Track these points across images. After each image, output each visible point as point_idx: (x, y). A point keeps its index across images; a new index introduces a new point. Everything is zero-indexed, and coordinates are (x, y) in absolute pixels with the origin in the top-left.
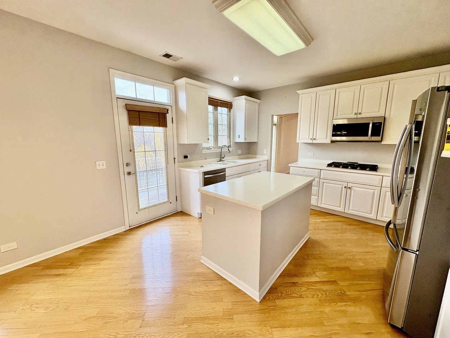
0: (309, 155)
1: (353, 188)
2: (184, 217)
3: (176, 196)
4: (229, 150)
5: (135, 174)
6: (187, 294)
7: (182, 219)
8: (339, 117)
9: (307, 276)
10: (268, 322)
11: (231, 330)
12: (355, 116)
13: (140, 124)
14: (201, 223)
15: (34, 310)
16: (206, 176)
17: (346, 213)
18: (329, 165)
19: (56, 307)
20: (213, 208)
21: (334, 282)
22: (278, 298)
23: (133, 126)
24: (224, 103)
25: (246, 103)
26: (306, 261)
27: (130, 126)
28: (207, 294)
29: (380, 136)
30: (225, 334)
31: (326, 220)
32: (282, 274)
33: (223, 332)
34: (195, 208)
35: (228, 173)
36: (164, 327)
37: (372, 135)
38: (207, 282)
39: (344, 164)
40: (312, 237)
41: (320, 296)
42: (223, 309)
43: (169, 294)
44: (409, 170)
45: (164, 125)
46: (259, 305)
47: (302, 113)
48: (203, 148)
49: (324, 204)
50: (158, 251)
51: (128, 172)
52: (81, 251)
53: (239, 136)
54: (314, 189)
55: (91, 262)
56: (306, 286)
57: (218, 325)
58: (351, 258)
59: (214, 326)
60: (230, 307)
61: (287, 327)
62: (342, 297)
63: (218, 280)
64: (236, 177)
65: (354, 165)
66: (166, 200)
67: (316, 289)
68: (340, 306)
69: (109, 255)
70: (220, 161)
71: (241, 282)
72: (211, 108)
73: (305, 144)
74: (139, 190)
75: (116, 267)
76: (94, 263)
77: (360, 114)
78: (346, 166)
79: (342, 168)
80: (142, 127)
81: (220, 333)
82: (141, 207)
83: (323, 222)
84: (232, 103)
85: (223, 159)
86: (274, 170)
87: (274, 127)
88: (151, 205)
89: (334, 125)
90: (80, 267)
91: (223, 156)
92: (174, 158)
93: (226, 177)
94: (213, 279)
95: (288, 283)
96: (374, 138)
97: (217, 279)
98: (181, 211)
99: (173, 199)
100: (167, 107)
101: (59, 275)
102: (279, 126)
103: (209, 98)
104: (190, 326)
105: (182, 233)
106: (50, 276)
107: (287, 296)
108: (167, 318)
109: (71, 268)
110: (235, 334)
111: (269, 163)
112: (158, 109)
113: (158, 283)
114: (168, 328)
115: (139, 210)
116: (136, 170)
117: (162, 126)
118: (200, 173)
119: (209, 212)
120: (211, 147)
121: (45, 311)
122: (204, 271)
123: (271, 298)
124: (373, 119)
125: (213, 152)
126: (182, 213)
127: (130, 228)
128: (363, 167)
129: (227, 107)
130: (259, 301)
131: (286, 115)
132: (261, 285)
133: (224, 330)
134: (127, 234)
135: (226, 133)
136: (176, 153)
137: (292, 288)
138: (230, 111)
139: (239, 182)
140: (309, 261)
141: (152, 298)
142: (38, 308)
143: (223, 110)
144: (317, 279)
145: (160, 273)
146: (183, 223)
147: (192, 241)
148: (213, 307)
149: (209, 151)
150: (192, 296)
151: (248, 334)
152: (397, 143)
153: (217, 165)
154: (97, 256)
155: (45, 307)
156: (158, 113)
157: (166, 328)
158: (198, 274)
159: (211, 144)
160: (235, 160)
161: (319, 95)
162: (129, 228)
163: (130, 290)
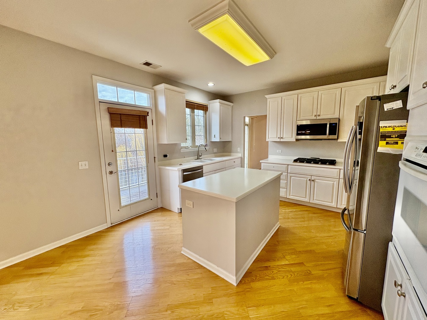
0: (277, 152)
1: (316, 180)
2: (164, 213)
3: (157, 193)
4: (205, 149)
5: (117, 173)
6: (170, 283)
7: (163, 214)
8: (302, 118)
9: (278, 260)
10: (244, 303)
11: (211, 312)
12: (315, 118)
13: (121, 126)
14: (181, 218)
15: (17, 309)
16: (185, 174)
17: (311, 203)
18: (295, 161)
19: (39, 304)
20: (192, 202)
21: (301, 264)
22: (253, 281)
23: (115, 128)
24: (199, 106)
25: (220, 106)
26: (277, 247)
27: (112, 128)
28: (188, 282)
29: (335, 134)
30: (205, 317)
31: (295, 210)
32: (256, 260)
33: (204, 315)
34: (175, 203)
35: (205, 170)
36: (148, 315)
37: (329, 134)
38: (187, 271)
39: (308, 159)
40: (282, 226)
41: (289, 276)
42: (204, 294)
43: (152, 284)
44: (356, 163)
45: (145, 127)
46: (236, 288)
47: (270, 115)
48: (182, 148)
49: (292, 195)
50: (140, 245)
51: (110, 172)
52: (64, 249)
53: (215, 136)
54: (283, 182)
55: (74, 260)
56: (277, 269)
57: (199, 309)
58: (316, 242)
59: (196, 310)
60: (210, 292)
61: (261, 305)
62: (308, 276)
63: (199, 268)
64: (213, 174)
65: (316, 160)
66: (147, 197)
67: (286, 271)
68: (307, 284)
69: (92, 252)
70: (198, 159)
71: (220, 269)
72: (188, 110)
73: (274, 143)
74: (121, 189)
75: (100, 263)
76: (76, 260)
77: (319, 116)
78: (309, 161)
79: (306, 163)
80: (123, 129)
81: (201, 316)
82: (122, 205)
83: (291, 211)
84: (207, 106)
85: (200, 158)
86: (247, 166)
87: (246, 127)
88: (132, 202)
89: (298, 126)
90: (63, 265)
91: (200, 154)
92: (155, 157)
93: (203, 174)
94: (193, 268)
95: (262, 267)
96: (332, 137)
97: (197, 268)
98: (162, 207)
99: (153, 197)
100: (148, 110)
101: (41, 274)
102: (251, 126)
103: (186, 101)
104: (173, 312)
105: (163, 228)
106: (32, 275)
107: (260, 279)
108: (151, 306)
109: (54, 266)
110: (215, 315)
111: (242, 159)
112: (139, 112)
113: (141, 275)
114: (152, 315)
115: (121, 207)
116: (118, 170)
117: (143, 128)
118: (179, 171)
119: (189, 206)
120: (189, 147)
121: (29, 309)
122: (185, 261)
123: (247, 281)
124: (329, 120)
125: (191, 151)
126: (163, 209)
127: (112, 225)
128: (324, 162)
129: (203, 110)
130: (235, 285)
131: (256, 117)
132: (237, 271)
133: (204, 313)
134: (109, 231)
135: (202, 133)
136: (155, 152)
137: (265, 272)
138: (206, 114)
139: (216, 177)
140: (279, 247)
141: (136, 289)
142: (21, 307)
143: (199, 113)
144: (287, 263)
145: (142, 265)
146: (164, 218)
147: (173, 235)
148: (194, 293)
149: (187, 150)
150: (175, 284)
151: (226, 314)
152: (347, 141)
153: (195, 163)
154: (80, 254)
155: (28, 305)
156: (139, 115)
157: (150, 316)
158: (179, 265)
159: (189, 143)
160: (211, 158)
161: (284, 99)
162: (110, 225)
163: (114, 283)
